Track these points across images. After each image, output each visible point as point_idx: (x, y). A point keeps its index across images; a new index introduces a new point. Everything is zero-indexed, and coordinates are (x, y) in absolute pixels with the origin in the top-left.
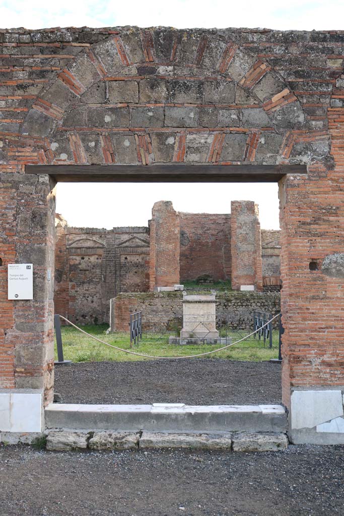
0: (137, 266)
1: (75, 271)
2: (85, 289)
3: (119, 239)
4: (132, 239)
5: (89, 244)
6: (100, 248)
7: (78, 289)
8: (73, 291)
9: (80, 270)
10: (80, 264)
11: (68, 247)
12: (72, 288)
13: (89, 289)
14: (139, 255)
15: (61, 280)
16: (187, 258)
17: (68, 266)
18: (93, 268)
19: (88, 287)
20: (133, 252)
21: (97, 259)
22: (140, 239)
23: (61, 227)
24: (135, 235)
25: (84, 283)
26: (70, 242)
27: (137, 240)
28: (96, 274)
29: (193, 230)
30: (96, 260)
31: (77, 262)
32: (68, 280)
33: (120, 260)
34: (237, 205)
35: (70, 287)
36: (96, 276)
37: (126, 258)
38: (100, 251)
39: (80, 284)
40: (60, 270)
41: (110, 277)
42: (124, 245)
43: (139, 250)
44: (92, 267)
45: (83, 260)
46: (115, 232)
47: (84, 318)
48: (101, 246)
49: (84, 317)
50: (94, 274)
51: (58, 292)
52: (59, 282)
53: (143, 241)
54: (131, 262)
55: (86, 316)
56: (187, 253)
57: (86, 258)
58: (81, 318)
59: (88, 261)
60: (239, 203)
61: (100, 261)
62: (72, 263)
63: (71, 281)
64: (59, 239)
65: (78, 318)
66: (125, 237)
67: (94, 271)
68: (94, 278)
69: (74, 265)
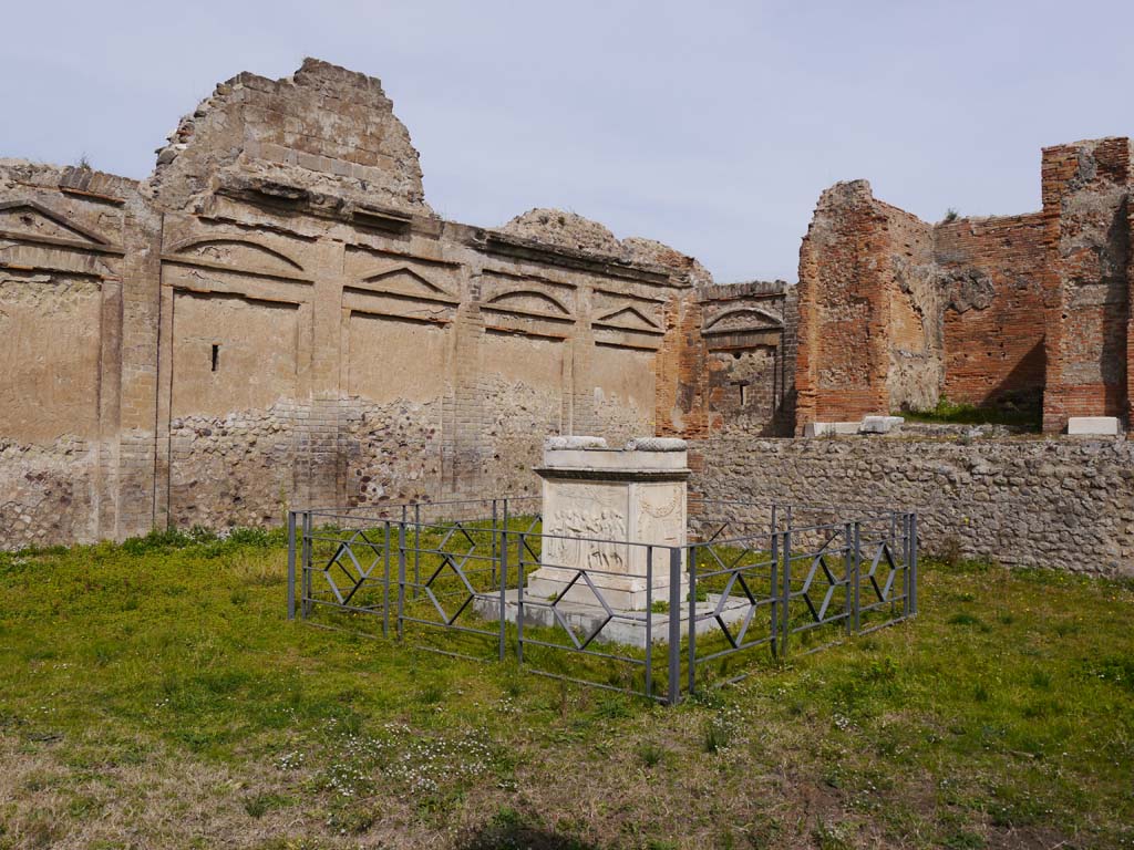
1: (721, 386)
2: (741, 427)
5: (748, 322)
6: (772, 330)
7: (728, 429)
8: (717, 432)
9: (732, 384)
10: (730, 369)
11: (704, 331)
12: (715, 426)
13: (751, 426)
15: (690, 410)
16: (987, 342)
17: (707, 375)
18: (757, 378)
19: (748, 425)
21: (768, 355)
23: (691, 286)
25: (738, 413)
26: (709, 321)
28: (765, 393)
29: (1006, 262)
30: (766, 359)
31: (725, 366)
32: (707, 405)
34: (1062, 158)
35: (710, 424)
36: (764, 398)
38: (772, 338)
39: (731, 417)
40: (688, 384)
44: (756, 375)
45: (737, 361)
48: (772, 325)
50: (759, 392)
51: (686, 435)
52: (686, 412)
56: (986, 328)
57: (744, 356)
59: (747, 361)
60: (1069, 150)
61: (773, 361)
62: (714, 368)
63: (712, 409)
64: (687, 315)
67: (760, 384)
68: (760, 402)
69: (720, 372)
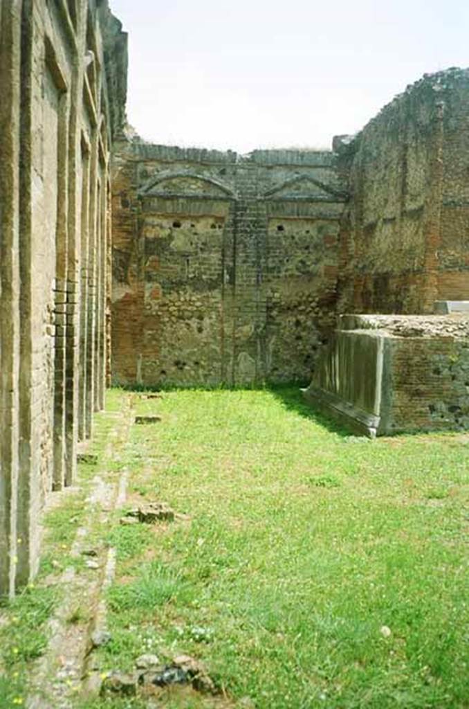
0: (307, 248)
1: (158, 255)
2: (182, 299)
3: (266, 179)
4: (298, 179)
5: (195, 189)
6: (221, 199)
7: (166, 300)
8: (154, 303)
9: (172, 254)
10: (170, 238)
11: (142, 194)
12: (152, 297)
14: (312, 221)
15: (126, 277)
17: (143, 239)
18: (201, 249)
20: (298, 215)
21: (213, 226)
22: (316, 183)
24: (304, 172)
25: (180, 284)
26: (147, 182)
27: (310, 185)
28: (211, 265)
30: (211, 230)
31: (164, 233)
32: (143, 275)
33: (266, 232)
35: (147, 294)
36: (209, 269)
37: (280, 228)
38: (222, 209)
39: (172, 288)
40: (124, 250)
41: (244, 271)
42: (279, 195)
43: (314, 209)
44: (200, 245)
45: (177, 229)
46: (257, 160)
47: (181, 369)
48: (222, 195)
49: (180, 366)
50: (203, 264)
51: (119, 307)
53: (322, 186)
54: (293, 238)
55: (184, 364)
57: (186, 225)
58: (174, 369)
59: (190, 231)
61: (219, 232)
62: (151, 235)
63: (150, 279)
64: (121, 172)
65: (164, 368)
66: (280, 176)
67: (205, 255)
68: (205, 274)
69: (157, 240)
